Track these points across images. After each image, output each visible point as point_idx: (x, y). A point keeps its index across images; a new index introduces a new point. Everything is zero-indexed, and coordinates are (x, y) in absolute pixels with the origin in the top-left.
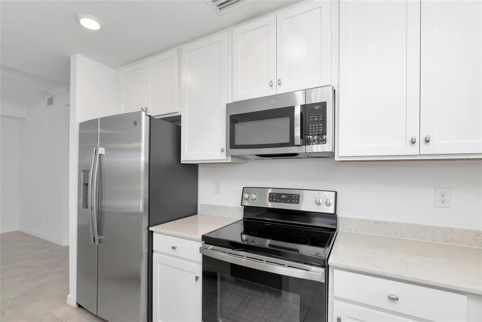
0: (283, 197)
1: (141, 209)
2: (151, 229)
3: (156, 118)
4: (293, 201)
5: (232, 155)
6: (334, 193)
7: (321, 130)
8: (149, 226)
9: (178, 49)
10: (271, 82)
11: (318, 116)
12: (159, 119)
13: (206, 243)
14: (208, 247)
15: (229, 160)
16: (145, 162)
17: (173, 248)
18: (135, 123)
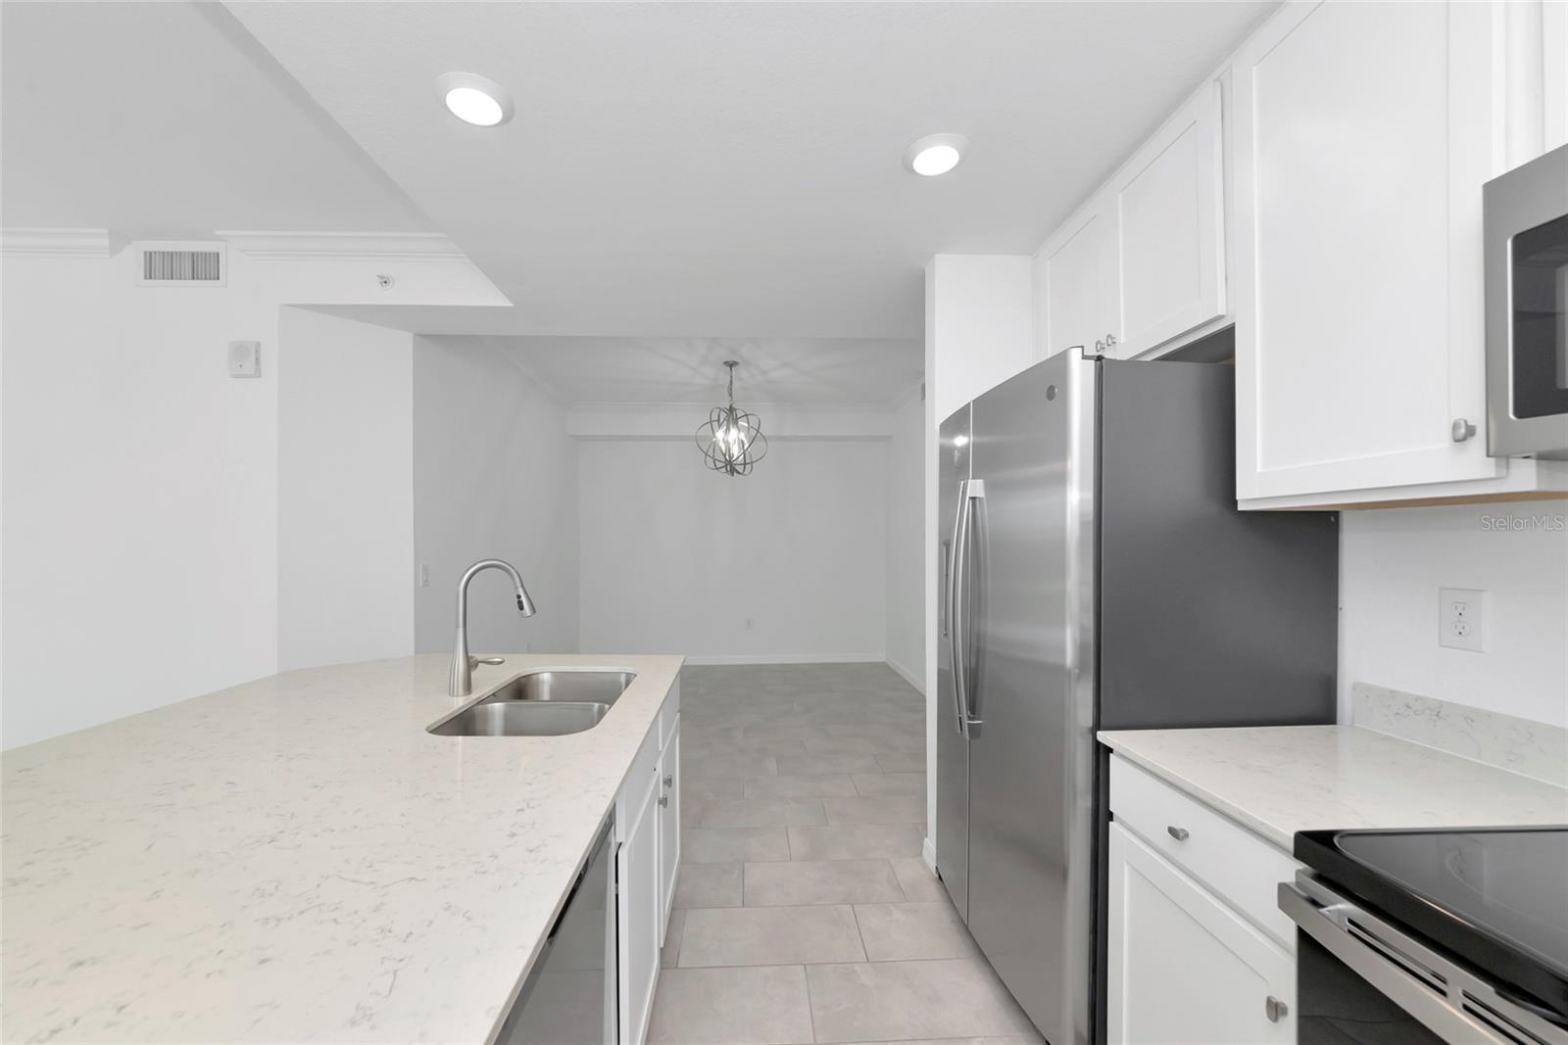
1: (1070, 658)
2: (1105, 737)
3: (1146, 362)
5: (1546, 446)
8: (1098, 725)
9: (1218, 79)
12: (1155, 359)
13: (1320, 878)
14: (1333, 904)
16: (1082, 515)
17: (1172, 831)
18: (1051, 393)
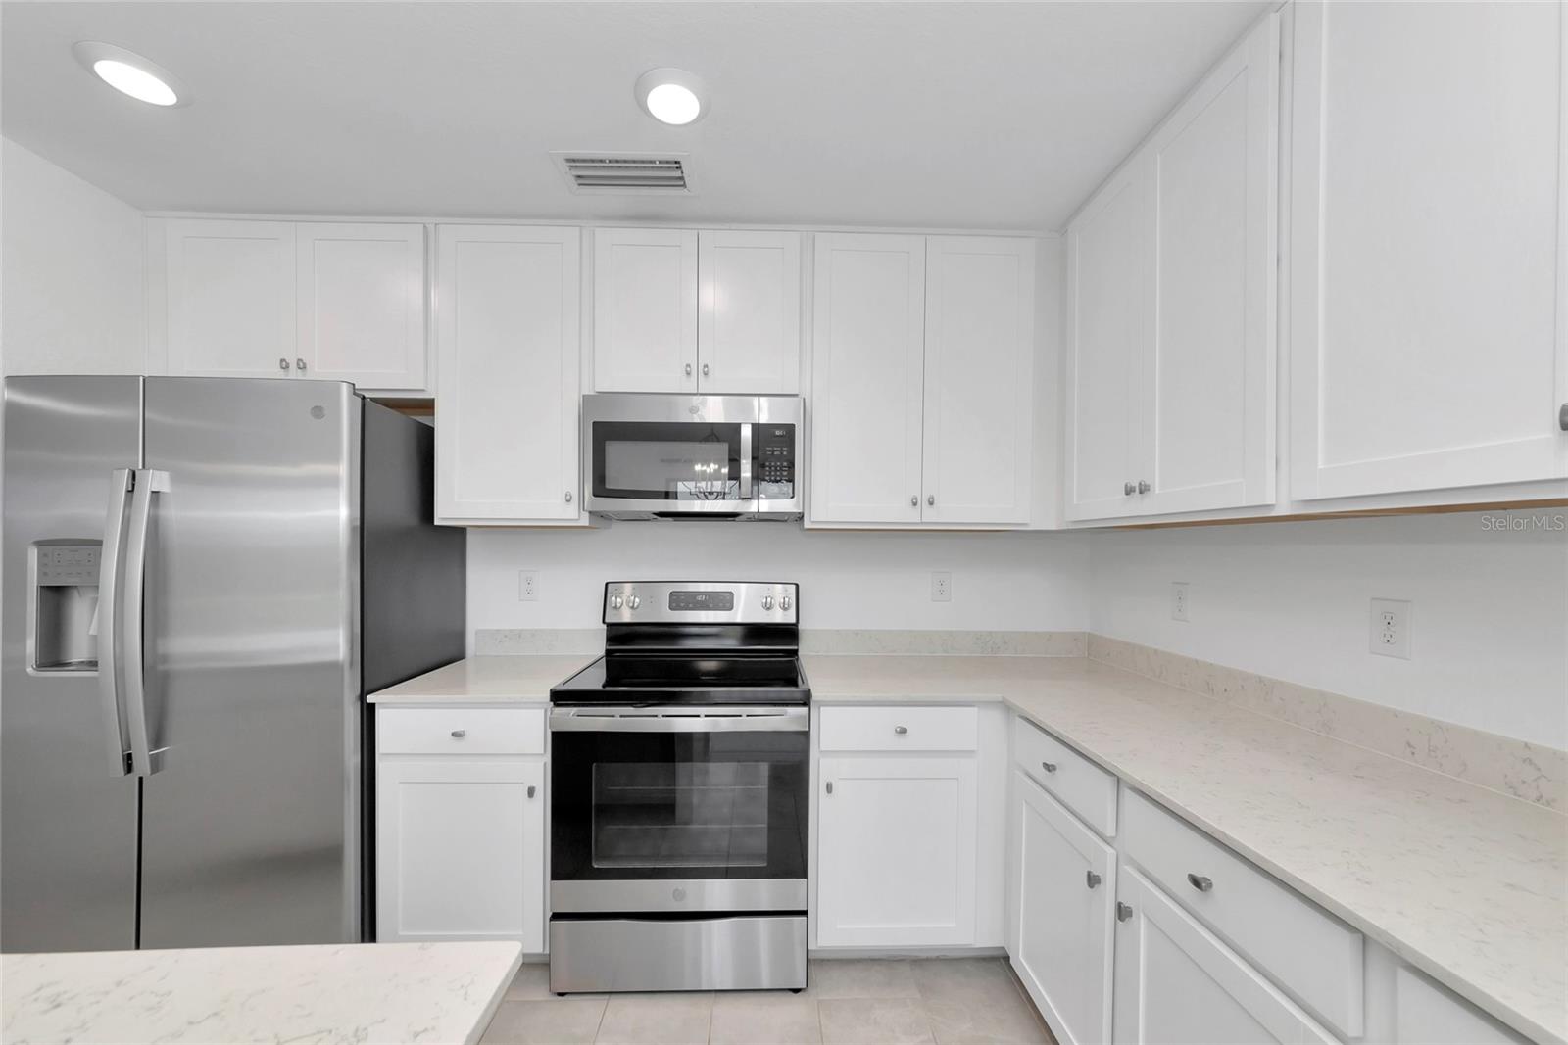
0: (699, 598)
1: (342, 652)
2: (370, 699)
4: (721, 605)
5: (596, 509)
6: (794, 586)
7: (785, 473)
8: (365, 693)
9: (423, 225)
10: (688, 366)
11: (782, 447)
13: (558, 705)
15: (585, 521)
16: (351, 521)
17: (456, 735)
18: (318, 412)
